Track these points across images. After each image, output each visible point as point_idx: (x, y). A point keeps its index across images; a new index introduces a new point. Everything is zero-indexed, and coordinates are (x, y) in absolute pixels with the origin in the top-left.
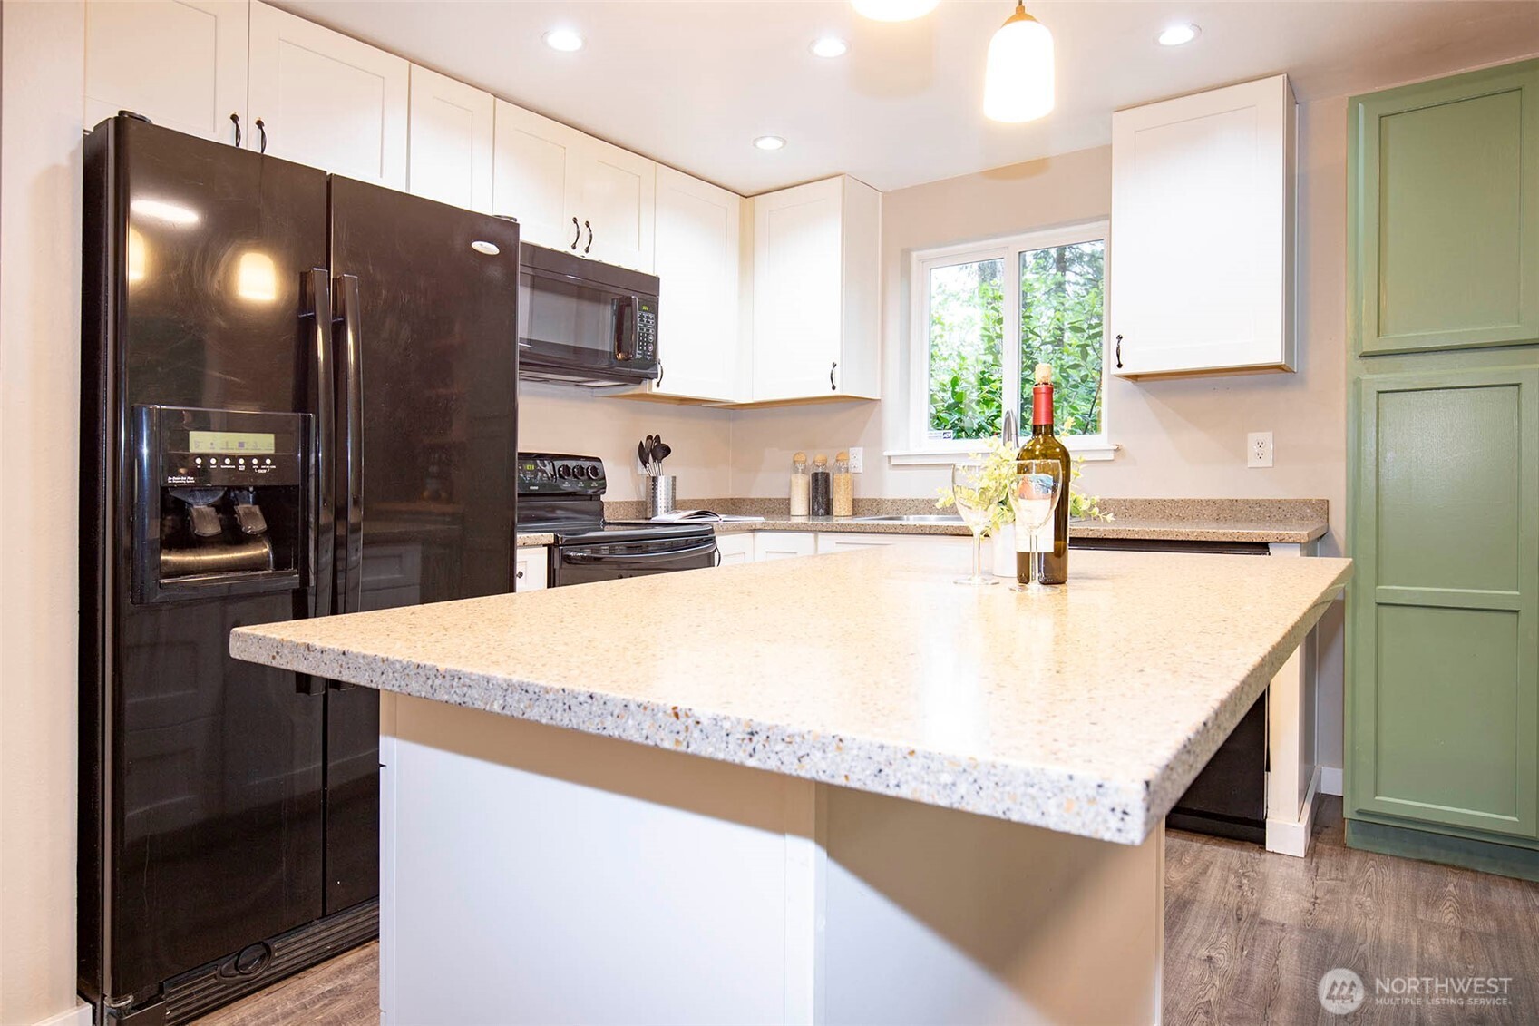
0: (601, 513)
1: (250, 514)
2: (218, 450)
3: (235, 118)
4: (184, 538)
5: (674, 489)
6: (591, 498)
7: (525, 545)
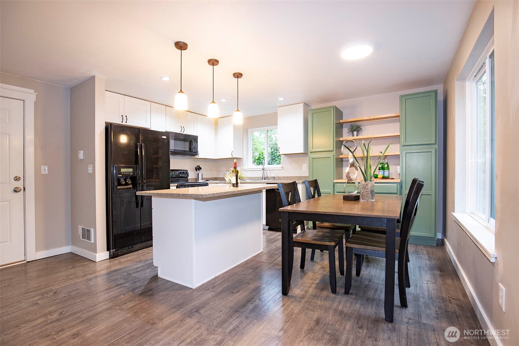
0: (188, 181)
1: (129, 181)
2: (125, 171)
3: (122, 116)
4: (120, 184)
5: (202, 176)
6: (186, 178)
7: (172, 186)
